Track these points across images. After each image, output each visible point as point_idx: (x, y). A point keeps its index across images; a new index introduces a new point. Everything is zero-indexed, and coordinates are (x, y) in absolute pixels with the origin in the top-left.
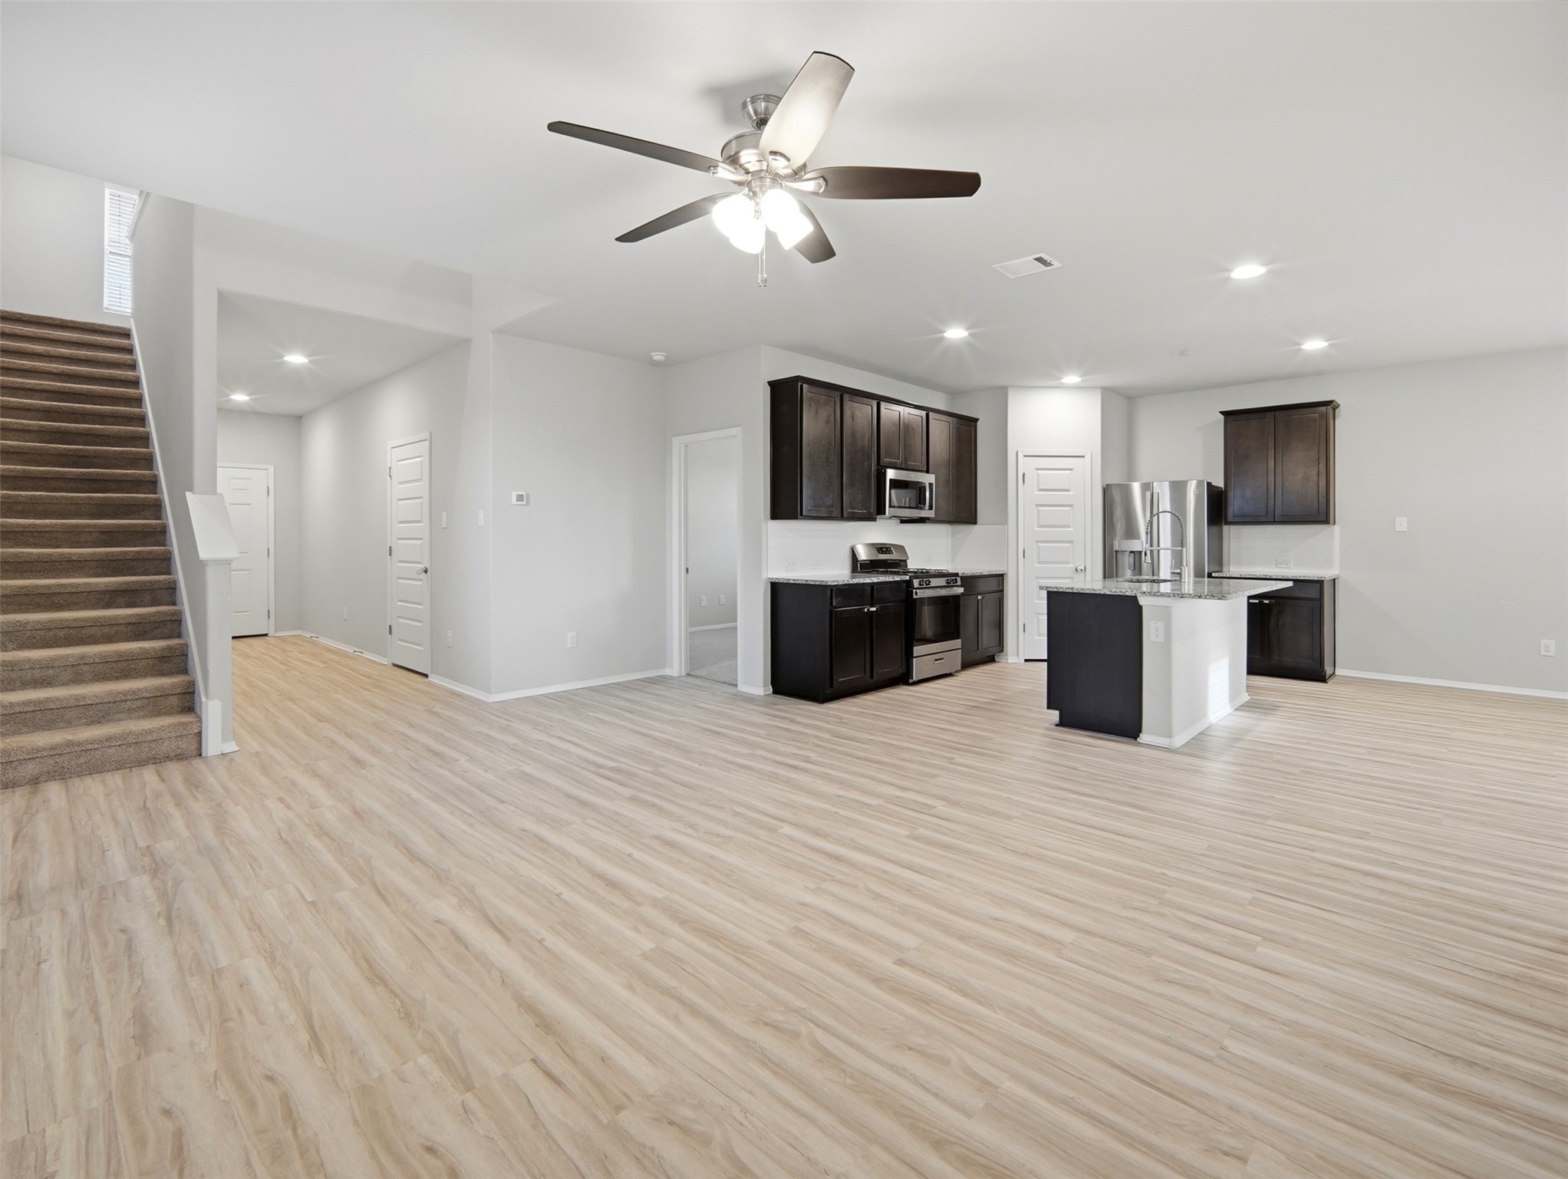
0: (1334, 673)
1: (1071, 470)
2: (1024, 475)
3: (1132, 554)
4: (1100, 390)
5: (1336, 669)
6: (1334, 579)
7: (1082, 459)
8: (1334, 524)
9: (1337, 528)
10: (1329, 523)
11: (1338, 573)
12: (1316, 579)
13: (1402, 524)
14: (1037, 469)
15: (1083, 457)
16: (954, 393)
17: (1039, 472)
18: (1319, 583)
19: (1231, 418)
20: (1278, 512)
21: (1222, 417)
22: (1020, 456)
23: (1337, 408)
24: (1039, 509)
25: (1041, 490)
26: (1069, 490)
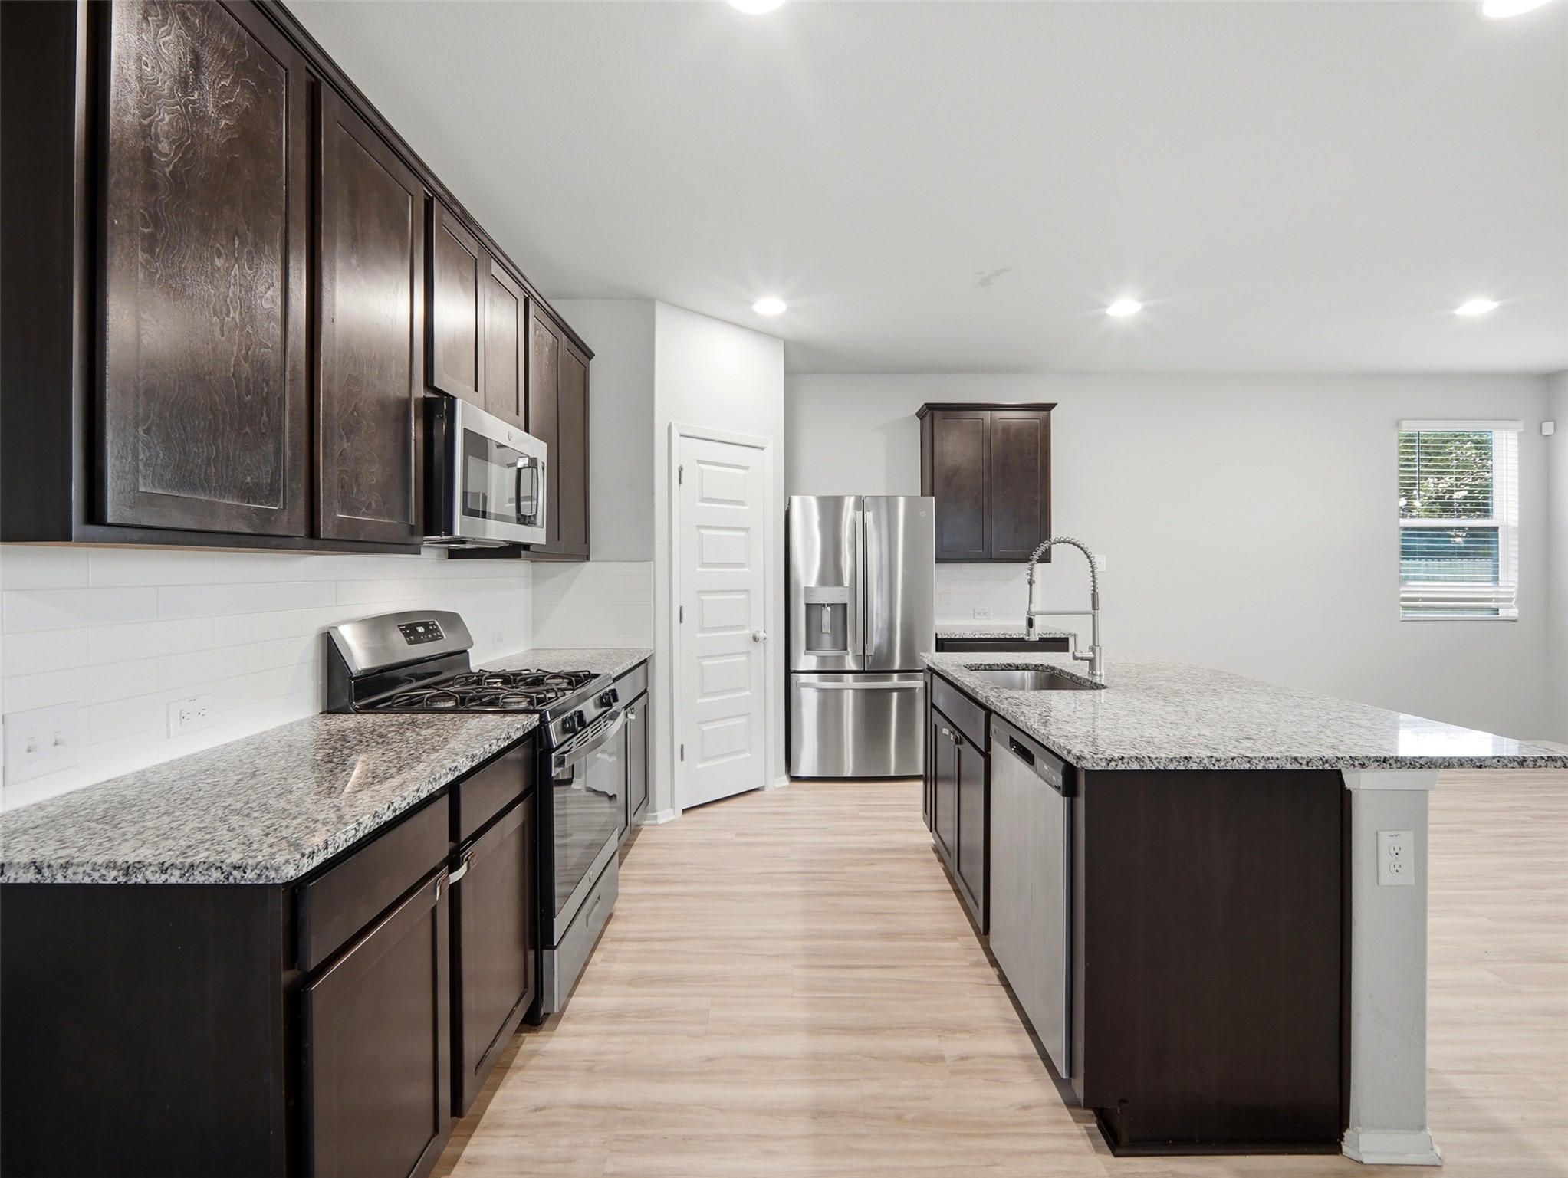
1: (746, 468)
2: (679, 469)
3: (830, 609)
4: (782, 342)
7: (760, 451)
14: (699, 462)
15: (762, 447)
17: (703, 466)
22: (675, 434)
24: (702, 535)
25: (704, 500)
26: (744, 502)
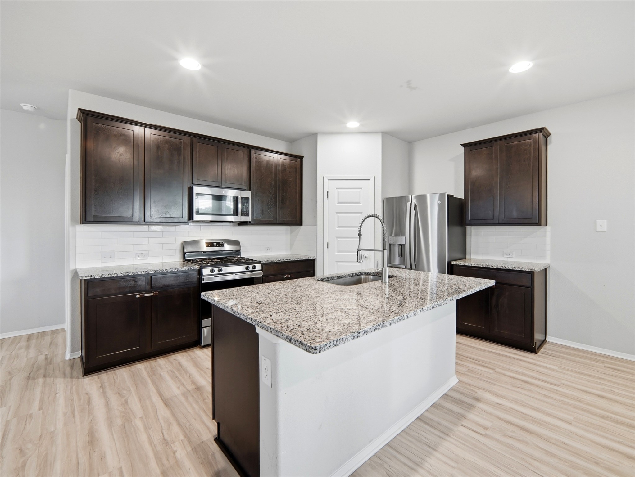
0: (545, 340)
1: (361, 188)
2: (328, 192)
3: (400, 247)
4: (381, 133)
5: (547, 336)
6: (546, 269)
7: (369, 181)
8: (546, 225)
9: (548, 228)
10: (540, 225)
11: (549, 263)
12: (528, 270)
13: (603, 225)
14: (337, 188)
15: (369, 180)
16: (291, 141)
17: (339, 190)
18: (531, 274)
19: (469, 148)
20: (503, 216)
21: (463, 148)
22: (326, 180)
23: (549, 136)
24: (338, 216)
25: (339, 203)
26: (359, 202)
